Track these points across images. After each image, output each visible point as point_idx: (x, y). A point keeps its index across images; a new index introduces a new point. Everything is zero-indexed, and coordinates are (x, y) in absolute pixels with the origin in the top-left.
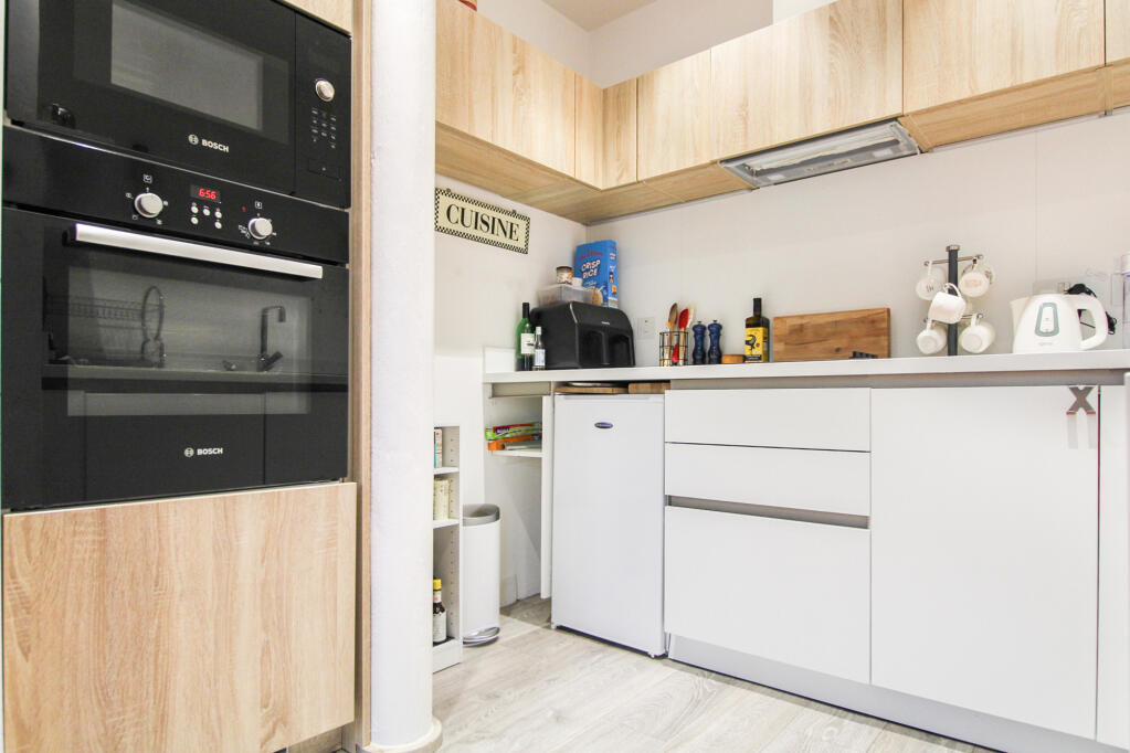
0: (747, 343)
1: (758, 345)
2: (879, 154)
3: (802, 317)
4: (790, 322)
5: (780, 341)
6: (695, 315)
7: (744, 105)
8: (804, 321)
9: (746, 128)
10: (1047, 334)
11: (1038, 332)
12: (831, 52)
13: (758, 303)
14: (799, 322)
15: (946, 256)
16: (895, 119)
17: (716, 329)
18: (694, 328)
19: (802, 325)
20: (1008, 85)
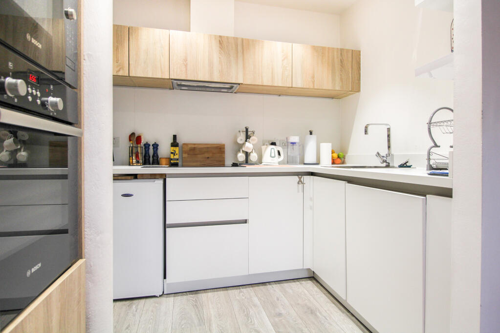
0: (172, 153)
1: (177, 154)
2: (223, 90)
3: (195, 144)
4: (190, 146)
5: (186, 153)
6: (144, 139)
7: (186, 60)
8: (196, 146)
9: (186, 70)
10: (273, 157)
11: (271, 156)
12: (220, 53)
13: (175, 137)
14: (193, 146)
15: (245, 130)
16: (239, 84)
17: (156, 146)
18: (145, 145)
19: (194, 148)
20: (271, 85)
